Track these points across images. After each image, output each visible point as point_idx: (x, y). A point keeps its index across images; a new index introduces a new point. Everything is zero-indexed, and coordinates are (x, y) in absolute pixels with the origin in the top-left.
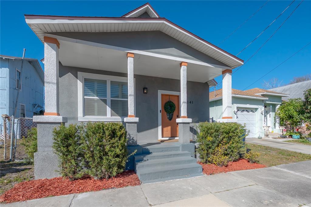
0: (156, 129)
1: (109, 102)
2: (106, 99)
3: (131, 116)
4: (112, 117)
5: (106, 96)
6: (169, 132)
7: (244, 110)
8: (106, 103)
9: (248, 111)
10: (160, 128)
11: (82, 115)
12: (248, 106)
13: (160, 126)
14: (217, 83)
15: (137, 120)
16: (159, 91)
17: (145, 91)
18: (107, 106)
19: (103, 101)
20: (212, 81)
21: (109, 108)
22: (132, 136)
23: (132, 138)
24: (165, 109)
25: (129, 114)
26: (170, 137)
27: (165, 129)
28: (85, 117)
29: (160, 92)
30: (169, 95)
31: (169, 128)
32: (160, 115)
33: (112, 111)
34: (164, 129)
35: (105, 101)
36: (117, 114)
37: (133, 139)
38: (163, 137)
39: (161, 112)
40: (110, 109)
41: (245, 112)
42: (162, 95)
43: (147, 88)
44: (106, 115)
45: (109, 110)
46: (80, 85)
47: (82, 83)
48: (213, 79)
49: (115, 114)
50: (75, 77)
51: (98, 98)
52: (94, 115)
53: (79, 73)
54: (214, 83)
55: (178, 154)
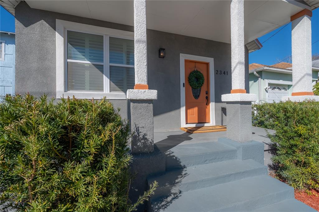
0: (177, 111)
1: (107, 69)
2: (103, 65)
3: (141, 87)
4: (111, 93)
5: (102, 60)
6: (195, 115)
7: (275, 87)
8: (102, 72)
9: (279, 89)
10: (183, 110)
11: (62, 89)
12: (281, 82)
13: (183, 106)
14: (262, 46)
15: (153, 94)
16: (181, 54)
17: (162, 54)
18: (104, 75)
19: (97, 68)
20: (255, 43)
21: (106, 78)
22: (143, 131)
23: (144, 136)
24: (189, 82)
25: (137, 82)
26: (197, 122)
27: (190, 111)
28: (69, 92)
29: (183, 57)
30: (195, 62)
31: (196, 109)
32: (183, 91)
33: (112, 83)
34: (188, 111)
35: (100, 68)
36: (120, 88)
37: (144, 138)
38: (187, 123)
39: (184, 87)
40: (109, 80)
41: (277, 90)
42: (186, 61)
43: (164, 49)
44: (102, 90)
45: (106, 81)
46: (59, 41)
47: (64, 38)
48: (257, 40)
49: (117, 88)
50: (51, 28)
51: (89, 62)
52: (84, 89)
53: (58, 22)
54: (257, 45)
55: (244, 172)
